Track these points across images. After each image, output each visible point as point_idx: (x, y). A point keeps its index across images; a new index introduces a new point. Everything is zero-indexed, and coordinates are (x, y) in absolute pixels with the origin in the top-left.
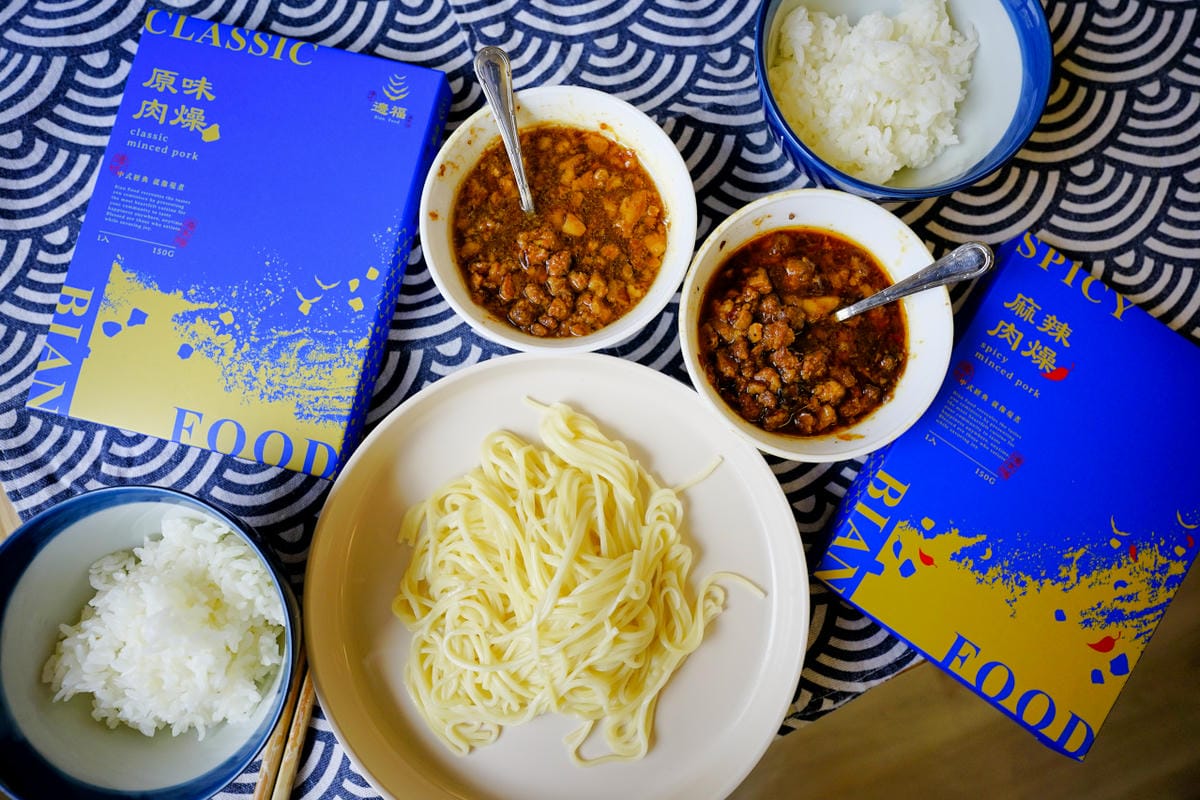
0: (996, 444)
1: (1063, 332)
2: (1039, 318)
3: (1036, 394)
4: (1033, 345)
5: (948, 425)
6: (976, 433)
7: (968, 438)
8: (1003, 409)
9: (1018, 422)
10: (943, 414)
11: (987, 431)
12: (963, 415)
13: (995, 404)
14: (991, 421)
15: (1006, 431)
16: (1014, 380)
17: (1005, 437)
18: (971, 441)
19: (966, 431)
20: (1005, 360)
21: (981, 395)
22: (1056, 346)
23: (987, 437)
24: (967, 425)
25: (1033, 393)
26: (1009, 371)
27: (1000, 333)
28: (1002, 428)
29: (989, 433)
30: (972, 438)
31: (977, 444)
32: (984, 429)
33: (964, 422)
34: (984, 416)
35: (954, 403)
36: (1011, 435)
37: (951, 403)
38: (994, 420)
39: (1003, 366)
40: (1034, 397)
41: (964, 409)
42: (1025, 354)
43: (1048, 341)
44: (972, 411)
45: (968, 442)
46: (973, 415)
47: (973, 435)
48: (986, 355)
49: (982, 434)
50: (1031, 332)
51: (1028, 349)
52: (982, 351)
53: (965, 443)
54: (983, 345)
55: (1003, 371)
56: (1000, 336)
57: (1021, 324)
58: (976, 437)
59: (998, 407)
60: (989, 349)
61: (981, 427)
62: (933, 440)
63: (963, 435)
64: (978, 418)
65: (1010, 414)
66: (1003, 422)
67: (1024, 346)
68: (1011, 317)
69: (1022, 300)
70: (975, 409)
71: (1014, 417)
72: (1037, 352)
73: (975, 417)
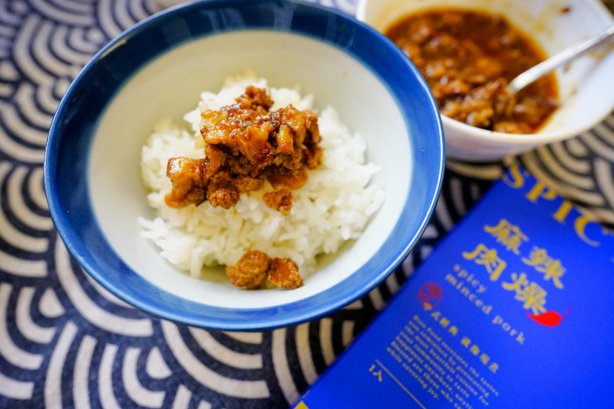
0: (464, 397)
1: (554, 270)
2: (526, 249)
3: (520, 339)
4: (518, 277)
5: (402, 357)
6: (437, 376)
7: (426, 381)
8: (475, 350)
9: (494, 371)
10: (397, 343)
11: (453, 376)
12: (423, 349)
13: (466, 342)
14: (458, 363)
15: (478, 380)
16: (492, 315)
17: (476, 389)
18: (430, 385)
19: (425, 370)
20: (482, 289)
21: (449, 327)
22: (548, 285)
23: (452, 385)
24: (426, 361)
25: (516, 336)
26: (486, 303)
27: (478, 257)
28: (473, 376)
29: (456, 380)
30: (431, 381)
31: (438, 391)
32: (448, 372)
33: (423, 358)
34: (450, 355)
35: (413, 330)
36: (485, 387)
37: (409, 330)
38: (463, 362)
39: (480, 296)
40: (518, 343)
41: (424, 340)
42: (507, 286)
43: (535, 276)
44: (435, 345)
45: (425, 386)
46: (436, 351)
47: (432, 377)
48: (459, 280)
49: (445, 379)
50: (514, 264)
51: (510, 281)
52: (455, 274)
53: (421, 386)
54: (457, 268)
55: (479, 303)
56: (479, 262)
57: (503, 252)
58: (436, 381)
59: (470, 346)
60: (463, 274)
61: (445, 369)
62: (379, 373)
63: (421, 375)
64: (441, 356)
65: (485, 359)
66: (474, 367)
67: (506, 276)
68: (491, 242)
69: (505, 227)
70: (439, 344)
71: (489, 363)
72: (522, 287)
73: (439, 354)
